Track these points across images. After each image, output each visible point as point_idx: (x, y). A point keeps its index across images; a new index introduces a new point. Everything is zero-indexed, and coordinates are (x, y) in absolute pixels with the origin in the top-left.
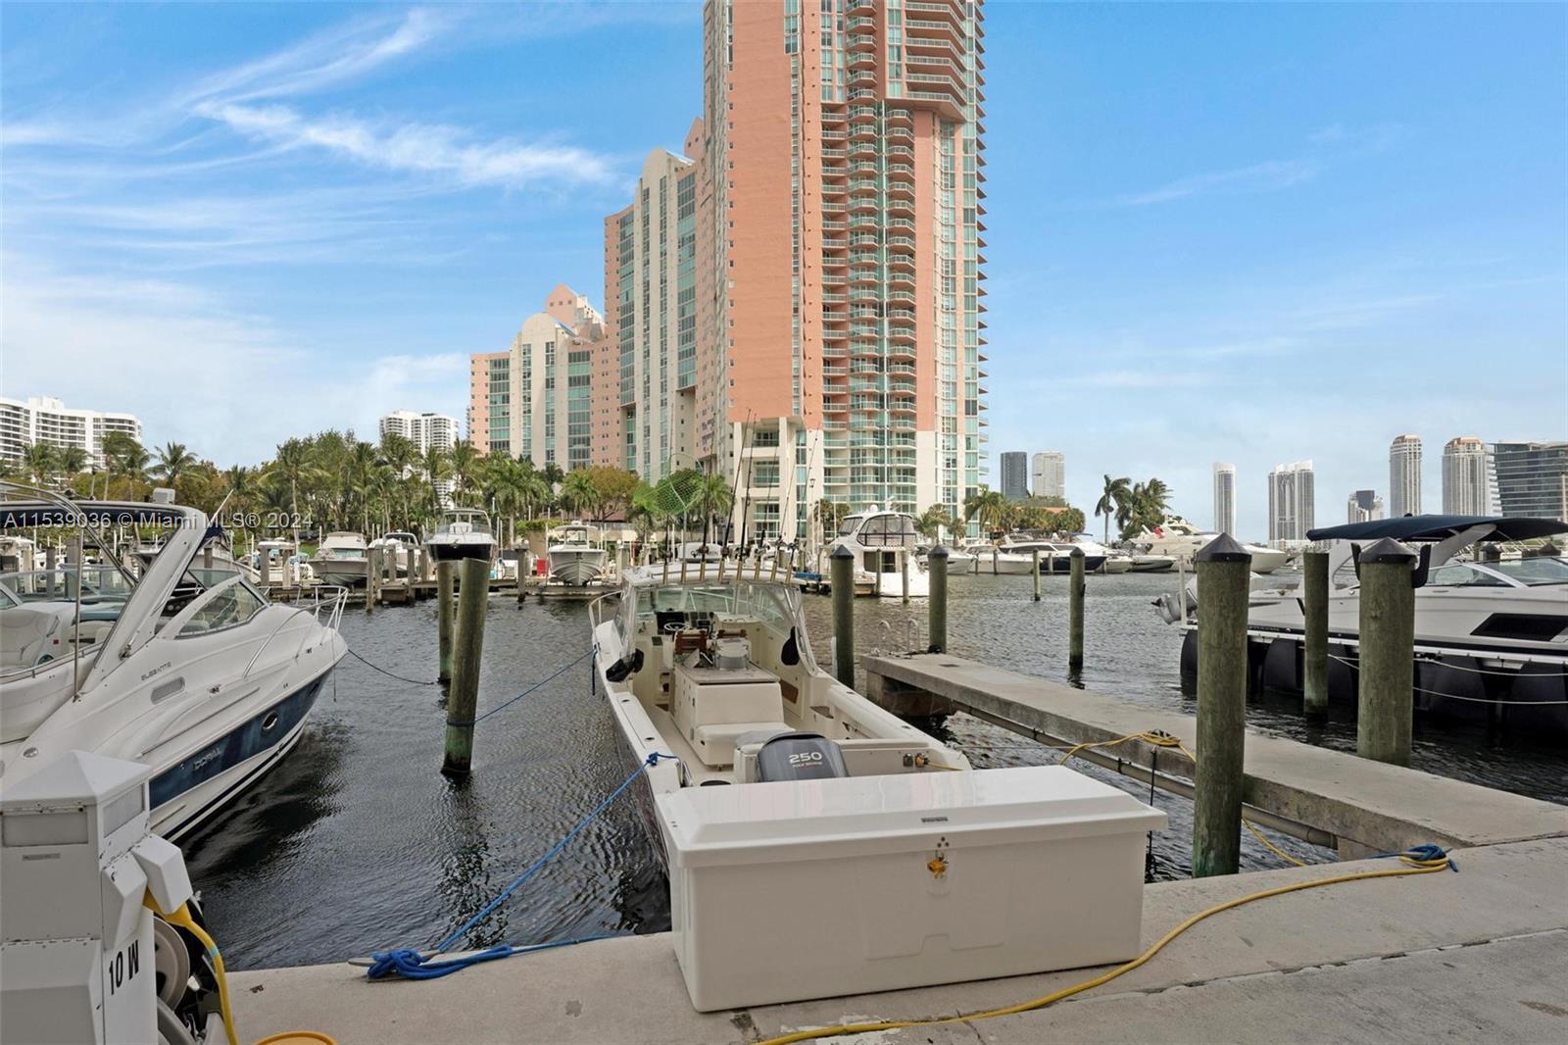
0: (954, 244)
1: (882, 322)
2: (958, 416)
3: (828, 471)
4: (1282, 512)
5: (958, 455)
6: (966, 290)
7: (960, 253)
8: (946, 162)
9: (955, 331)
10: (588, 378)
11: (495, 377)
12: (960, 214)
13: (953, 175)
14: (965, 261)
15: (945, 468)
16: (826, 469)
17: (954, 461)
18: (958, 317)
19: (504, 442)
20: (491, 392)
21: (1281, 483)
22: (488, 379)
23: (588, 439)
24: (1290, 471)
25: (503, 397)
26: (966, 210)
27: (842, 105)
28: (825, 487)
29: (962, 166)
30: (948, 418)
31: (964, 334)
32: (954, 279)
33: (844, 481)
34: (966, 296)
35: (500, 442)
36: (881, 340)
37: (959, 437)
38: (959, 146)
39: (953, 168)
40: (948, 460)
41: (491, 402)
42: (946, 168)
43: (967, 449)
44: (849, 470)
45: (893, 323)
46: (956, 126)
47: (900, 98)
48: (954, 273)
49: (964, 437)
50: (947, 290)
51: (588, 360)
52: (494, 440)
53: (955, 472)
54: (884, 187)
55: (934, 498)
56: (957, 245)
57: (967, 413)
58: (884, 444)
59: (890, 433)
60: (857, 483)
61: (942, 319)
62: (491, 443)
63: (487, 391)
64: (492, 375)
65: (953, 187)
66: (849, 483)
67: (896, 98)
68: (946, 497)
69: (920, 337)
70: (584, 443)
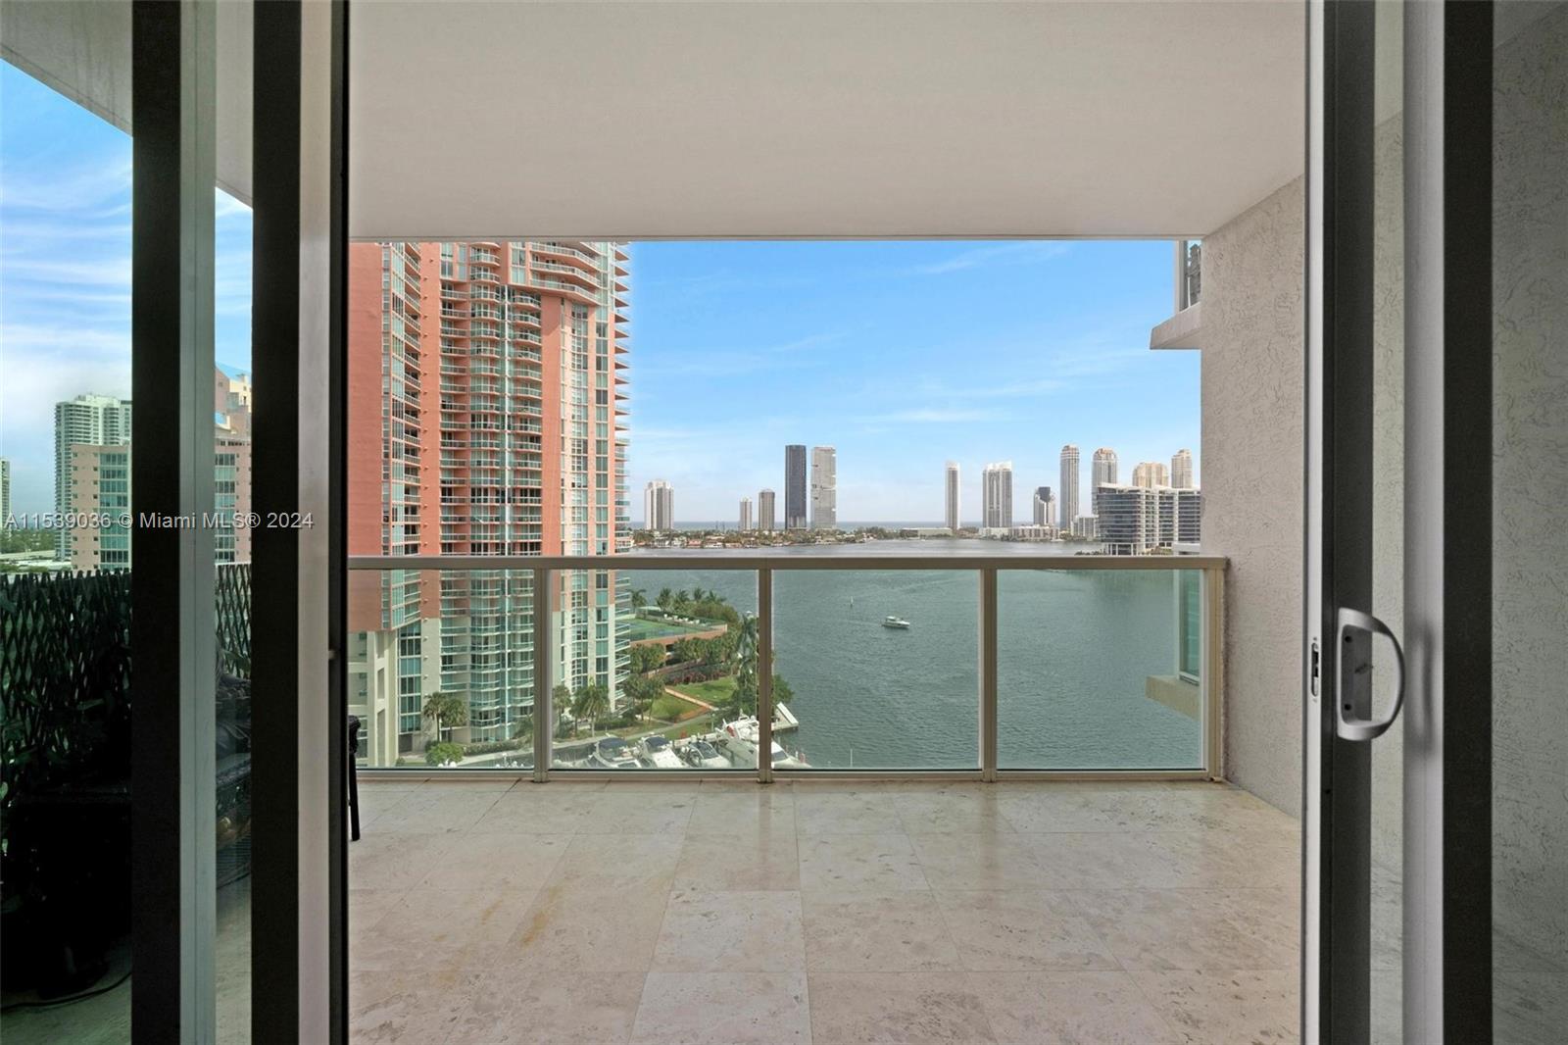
0: (587, 423)
1: (504, 508)
2: (589, 590)
3: (446, 660)
4: (991, 503)
5: (589, 627)
6: (598, 469)
7: (592, 433)
8: (579, 344)
9: (587, 508)
10: (233, 484)
11: (107, 474)
12: (593, 395)
13: (586, 357)
14: (597, 441)
15: (576, 641)
16: (444, 658)
17: (586, 633)
18: (589, 495)
19: (120, 553)
20: (102, 490)
21: (991, 477)
22: (97, 476)
23: (232, 554)
24: (996, 469)
25: (119, 498)
26: (598, 392)
27: (465, 283)
28: (442, 676)
29: (595, 347)
30: (579, 593)
31: (595, 510)
32: (586, 458)
33: (463, 668)
34: (597, 475)
35: (114, 553)
36: (503, 526)
37: (589, 610)
38: (592, 329)
39: (586, 350)
40: (579, 632)
41: (102, 503)
42: (579, 350)
43: (599, 619)
44: (470, 658)
45: (516, 509)
46: (590, 309)
47: (523, 285)
48: (586, 451)
49: (595, 610)
50: (579, 468)
51: (233, 464)
52: (106, 549)
53: (586, 644)
54: (507, 374)
55: (561, 674)
56: (589, 425)
57: (598, 587)
58: (504, 630)
59: (513, 618)
60: (477, 672)
61: (571, 498)
62: (103, 552)
63: (97, 490)
64: (103, 471)
65: (586, 368)
66: (469, 670)
67: (519, 284)
68: (576, 669)
69: (546, 519)
70: (226, 557)
